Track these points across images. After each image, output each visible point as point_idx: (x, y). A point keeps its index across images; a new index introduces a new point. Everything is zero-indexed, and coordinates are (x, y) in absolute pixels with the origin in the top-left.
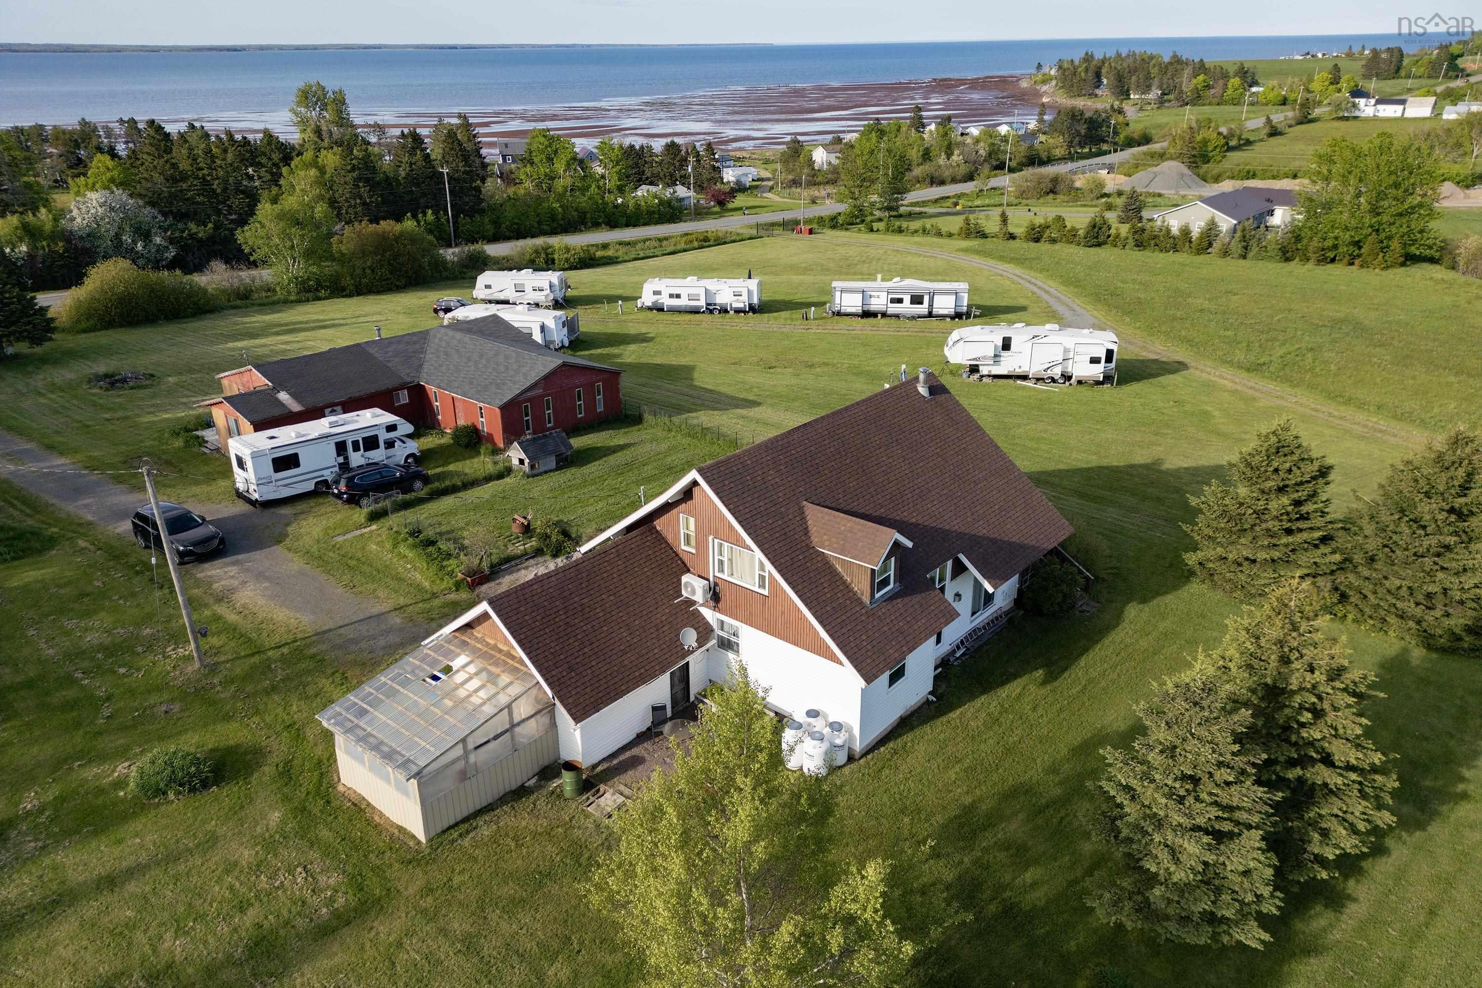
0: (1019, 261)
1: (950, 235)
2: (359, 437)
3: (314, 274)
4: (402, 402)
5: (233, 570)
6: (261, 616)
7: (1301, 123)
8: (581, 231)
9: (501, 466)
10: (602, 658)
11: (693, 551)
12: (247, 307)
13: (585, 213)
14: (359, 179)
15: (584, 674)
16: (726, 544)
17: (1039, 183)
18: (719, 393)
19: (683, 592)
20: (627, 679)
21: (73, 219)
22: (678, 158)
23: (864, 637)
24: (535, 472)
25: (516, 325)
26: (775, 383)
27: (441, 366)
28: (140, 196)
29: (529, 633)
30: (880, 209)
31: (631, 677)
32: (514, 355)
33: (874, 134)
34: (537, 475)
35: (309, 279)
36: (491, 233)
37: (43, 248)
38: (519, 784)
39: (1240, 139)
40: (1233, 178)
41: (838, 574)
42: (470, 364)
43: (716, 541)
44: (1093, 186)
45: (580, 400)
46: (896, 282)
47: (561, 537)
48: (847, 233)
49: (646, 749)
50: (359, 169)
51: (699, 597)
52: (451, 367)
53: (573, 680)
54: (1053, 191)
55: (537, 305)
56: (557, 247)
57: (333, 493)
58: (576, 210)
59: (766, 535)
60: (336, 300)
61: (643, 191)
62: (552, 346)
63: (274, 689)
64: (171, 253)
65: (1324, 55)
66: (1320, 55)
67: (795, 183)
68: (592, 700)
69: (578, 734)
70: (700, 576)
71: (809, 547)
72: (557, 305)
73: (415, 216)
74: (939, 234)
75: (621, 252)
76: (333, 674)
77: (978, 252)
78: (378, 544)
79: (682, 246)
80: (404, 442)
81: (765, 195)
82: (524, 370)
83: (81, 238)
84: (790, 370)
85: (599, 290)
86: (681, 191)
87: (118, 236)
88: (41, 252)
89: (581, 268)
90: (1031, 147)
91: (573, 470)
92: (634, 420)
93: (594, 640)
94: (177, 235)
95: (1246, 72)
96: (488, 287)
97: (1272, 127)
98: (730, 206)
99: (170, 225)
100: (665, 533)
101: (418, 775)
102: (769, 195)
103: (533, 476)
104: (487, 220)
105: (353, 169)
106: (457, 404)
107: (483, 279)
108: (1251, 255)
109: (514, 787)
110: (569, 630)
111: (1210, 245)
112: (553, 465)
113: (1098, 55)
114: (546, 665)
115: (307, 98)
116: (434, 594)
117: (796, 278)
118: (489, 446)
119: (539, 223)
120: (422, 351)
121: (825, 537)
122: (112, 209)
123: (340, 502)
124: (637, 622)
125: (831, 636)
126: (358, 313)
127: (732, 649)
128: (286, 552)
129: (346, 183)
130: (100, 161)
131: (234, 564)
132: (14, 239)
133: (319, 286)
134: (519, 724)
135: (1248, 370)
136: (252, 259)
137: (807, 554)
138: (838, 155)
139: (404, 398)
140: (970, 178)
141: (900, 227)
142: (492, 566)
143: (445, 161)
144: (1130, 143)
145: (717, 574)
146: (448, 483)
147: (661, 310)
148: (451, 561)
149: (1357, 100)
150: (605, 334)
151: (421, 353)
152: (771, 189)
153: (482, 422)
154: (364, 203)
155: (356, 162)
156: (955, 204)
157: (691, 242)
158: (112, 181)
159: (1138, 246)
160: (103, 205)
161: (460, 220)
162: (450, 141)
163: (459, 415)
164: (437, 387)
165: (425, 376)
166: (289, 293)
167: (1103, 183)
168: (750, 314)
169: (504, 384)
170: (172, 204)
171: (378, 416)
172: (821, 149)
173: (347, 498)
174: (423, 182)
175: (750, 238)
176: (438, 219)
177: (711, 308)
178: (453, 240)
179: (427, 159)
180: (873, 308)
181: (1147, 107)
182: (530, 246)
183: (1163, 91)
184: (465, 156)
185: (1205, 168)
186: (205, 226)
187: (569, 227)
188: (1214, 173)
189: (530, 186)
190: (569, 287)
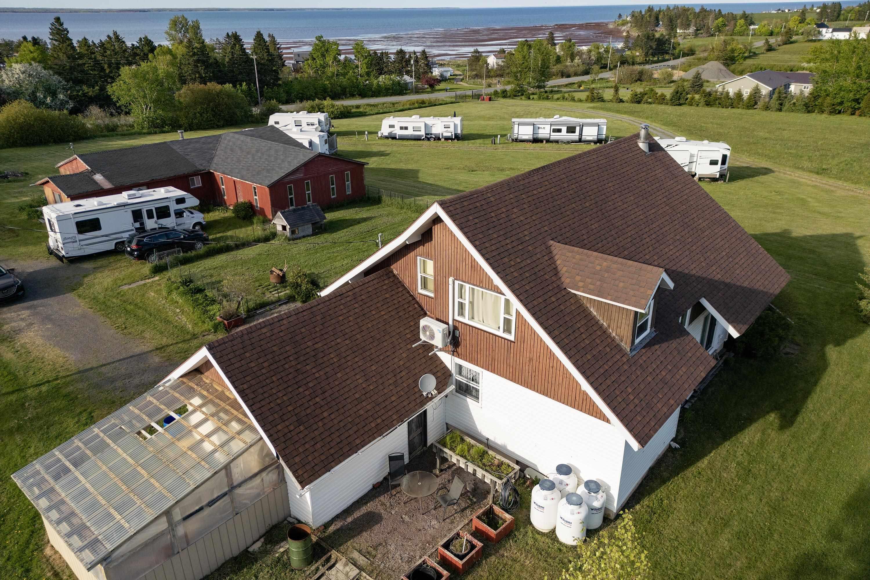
0: (631, 113)
1: (580, 101)
2: (152, 207)
3: (161, 115)
4: (196, 186)
5: (25, 313)
6: (35, 353)
7: (786, 44)
8: (342, 99)
9: (268, 232)
10: (336, 408)
11: (432, 295)
12: (113, 136)
13: (345, 88)
14: (198, 61)
15: (315, 427)
16: (467, 286)
17: (631, 74)
18: (437, 186)
19: (422, 337)
20: (362, 432)
21: (3, 81)
22: (404, 60)
23: (630, 390)
24: (294, 236)
26: (477, 180)
27: (227, 158)
28: (51, 68)
29: (253, 382)
30: (533, 87)
31: (366, 429)
32: (282, 149)
33: (525, 47)
34: (297, 239)
35: (156, 119)
36: (284, 99)
38: (243, 548)
39: (750, 52)
41: (593, 318)
42: (249, 156)
43: (457, 282)
44: (666, 76)
45: (333, 184)
46: (556, 118)
47: (310, 286)
48: (513, 101)
49: (383, 504)
50: (198, 55)
51: (438, 341)
52: (235, 159)
53: (301, 435)
54: (640, 80)
56: (326, 104)
57: (127, 251)
58: (340, 86)
59: (516, 274)
61: (382, 78)
63: (19, 429)
64: (70, 105)
65: (789, 10)
66: (787, 11)
67: (477, 76)
68: (323, 457)
69: (308, 496)
70: (438, 320)
71: (561, 289)
74: (573, 100)
75: (368, 110)
76: (81, 413)
77: (602, 109)
78: (156, 292)
79: (408, 106)
80: (192, 213)
81: (458, 83)
82: (289, 159)
84: (488, 172)
86: (407, 78)
87: (34, 93)
89: (341, 118)
90: (622, 56)
91: (326, 236)
92: (376, 201)
93: (327, 387)
94: (75, 93)
95: (747, 17)
96: (277, 123)
97: (769, 45)
98: (437, 87)
99: (70, 88)
100: (401, 277)
101: (105, 560)
102: (461, 83)
103: (294, 240)
104: (282, 90)
105: (194, 54)
106: (237, 186)
107: (273, 117)
108: (784, 108)
109: (236, 552)
110: (300, 377)
111: (756, 103)
112: (310, 231)
113: (656, 9)
114: (271, 418)
115: (176, 25)
116: (194, 335)
117: (483, 123)
118: (261, 217)
119: (315, 93)
120: (215, 149)
121: (578, 278)
122: (30, 75)
123: (132, 258)
124: (374, 368)
125: (596, 389)
127: (471, 395)
128: (77, 298)
129: (189, 64)
130: (25, 46)
131: (28, 308)
133: (164, 124)
134: (240, 485)
135: (818, 173)
136: (118, 105)
137: (559, 296)
138: (503, 59)
139: (198, 182)
140: (586, 73)
141: (548, 97)
142: (249, 311)
143: (255, 52)
144: (683, 54)
145: (457, 318)
146: (222, 244)
147: (394, 138)
148: (214, 306)
149: (821, 29)
150: (356, 151)
151: (214, 150)
152: (462, 80)
153: (256, 199)
154: (201, 77)
155: (195, 50)
156: (580, 86)
157: (414, 104)
158: (34, 59)
159: (707, 105)
160: (24, 72)
161: (264, 89)
162: (258, 39)
163: (239, 194)
164: (224, 173)
165: (214, 166)
166: (143, 128)
167: (671, 75)
168: (456, 141)
169: (273, 169)
170: (72, 74)
171: (170, 192)
172: (493, 56)
173: (137, 254)
174: (240, 65)
175: (452, 103)
176: (250, 89)
177: (429, 136)
178: (260, 102)
179: (243, 50)
180: (540, 136)
181: (688, 37)
182: (308, 104)
183: (697, 28)
184: (268, 49)
185: (733, 67)
186: (94, 88)
187: (335, 96)
188: (739, 69)
189: (311, 72)
190: (333, 126)
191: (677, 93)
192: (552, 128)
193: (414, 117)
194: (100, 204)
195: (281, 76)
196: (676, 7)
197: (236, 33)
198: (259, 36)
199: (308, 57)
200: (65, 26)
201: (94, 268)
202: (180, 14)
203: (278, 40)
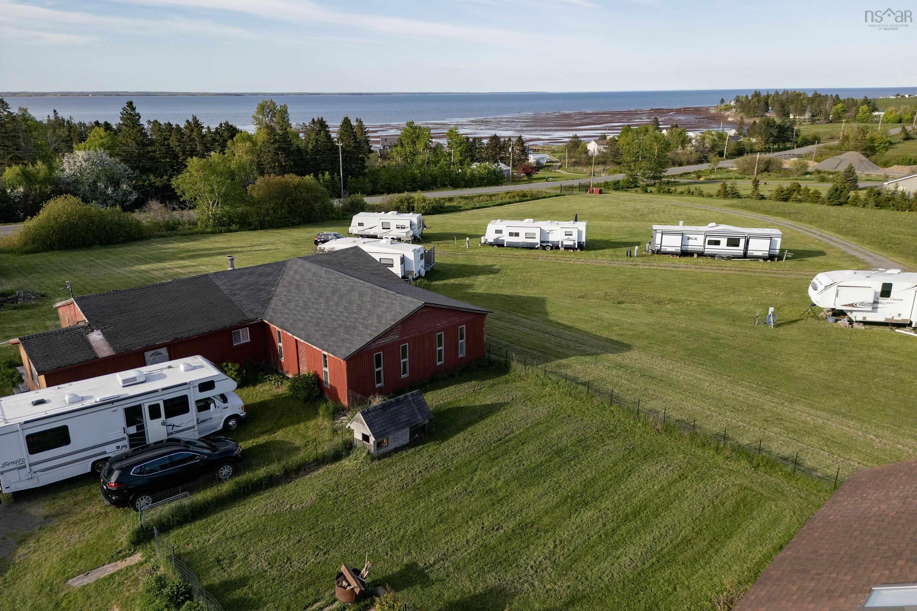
1: (710, 196)
2: (162, 400)
3: (228, 212)
4: (242, 342)
8: (433, 189)
9: (339, 439)
12: (170, 236)
13: (436, 178)
14: (279, 149)
21: (63, 170)
22: (498, 146)
24: (381, 451)
25: (377, 257)
27: (290, 301)
28: (118, 155)
30: (648, 178)
32: (370, 292)
34: (385, 456)
35: (223, 216)
36: (370, 189)
37: (36, 190)
40: (898, 164)
42: (321, 300)
44: (799, 167)
45: (440, 345)
50: (280, 142)
52: (301, 303)
54: (766, 170)
55: (399, 240)
56: (416, 198)
58: (430, 175)
60: (243, 233)
61: (475, 166)
62: (410, 277)
64: (134, 197)
66: (907, 96)
67: (576, 164)
72: (415, 240)
73: (316, 176)
74: (701, 194)
75: (463, 203)
79: (507, 200)
81: (556, 171)
83: (68, 184)
84: (640, 306)
85: (449, 229)
86: (502, 166)
87: (95, 182)
88: (33, 192)
89: (433, 214)
90: (738, 143)
92: (500, 367)
94: (140, 183)
95: (869, 103)
96: (361, 224)
97: (907, 134)
98: (535, 176)
99: (137, 177)
102: (560, 171)
103: (380, 457)
104: (368, 180)
105: (275, 141)
106: (300, 348)
107: (357, 219)
112: (406, 440)
113: (763, 94)
115: (263, 109)
118: (330, 403)
119: (404, 183)
120: (274, 284)
122: (93, 163)
126: (255, 243)
129: (269, 151)
130: (96, 131)
132: (15, 183)
133: (231, 221)
136: (182, 200)
138: (605, 146)
139: (244, 336)
141: (669, 190)
143: (341, 139)
144: (806, 143)
147: (501, 245)
150: (456, 265)
151: (273, 286)
152: (560, 167)
153: (326, 372)
154: (281, 166)
155: (277, 137)
156: (699, 177)
157: (514, 197)
158: (102, 145)
159: (876, 206)
160: (88, 160)
161: (348, 179)
162: (345, 126)
163: (303, 359)
164: (282, 328)
165: (271, 313)
166: (207, 226)
167: (805, 166)
168: (579, 250)
169: (354, 328)
170: (140, 161)
171: (195, 368)
172: (593, 143)
173: (116, 500)
174: (324, 153)
175: (557, 196)
176: (333, 178)
177: (544, 245)
178: (342, 195)
179: (329, 137)
180: (690, 248)
181: (803, 123)
182: (395, 197)
183: (813, 113)
184: (355, 136)
185: (874, 157)
186: (162, 178)
187: (425, 187)
188: (882, 160)
189: (399, 159)
190: (425, 227)
191: (836, 190)
192: (708, 239)
193: (526, 220)
194: (75, 399)
195: (366, 164)
196: (786, 92)
197: (322, 119)
198: (346, 121)
199: (396, 143)
200: (137, 111)
201: (46, 517)
202: (268, 99)
203: (365, 124)
